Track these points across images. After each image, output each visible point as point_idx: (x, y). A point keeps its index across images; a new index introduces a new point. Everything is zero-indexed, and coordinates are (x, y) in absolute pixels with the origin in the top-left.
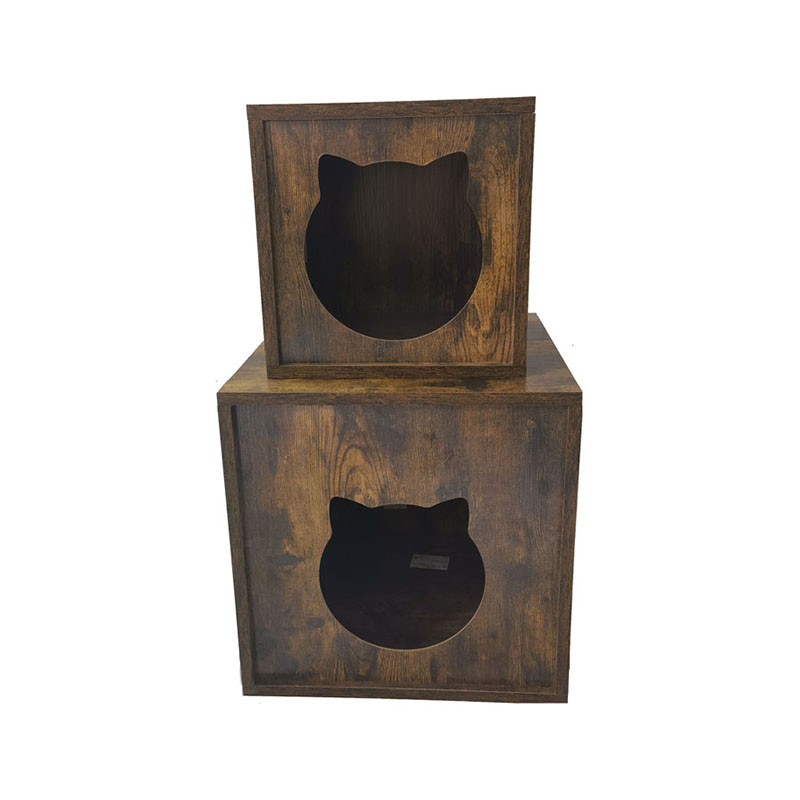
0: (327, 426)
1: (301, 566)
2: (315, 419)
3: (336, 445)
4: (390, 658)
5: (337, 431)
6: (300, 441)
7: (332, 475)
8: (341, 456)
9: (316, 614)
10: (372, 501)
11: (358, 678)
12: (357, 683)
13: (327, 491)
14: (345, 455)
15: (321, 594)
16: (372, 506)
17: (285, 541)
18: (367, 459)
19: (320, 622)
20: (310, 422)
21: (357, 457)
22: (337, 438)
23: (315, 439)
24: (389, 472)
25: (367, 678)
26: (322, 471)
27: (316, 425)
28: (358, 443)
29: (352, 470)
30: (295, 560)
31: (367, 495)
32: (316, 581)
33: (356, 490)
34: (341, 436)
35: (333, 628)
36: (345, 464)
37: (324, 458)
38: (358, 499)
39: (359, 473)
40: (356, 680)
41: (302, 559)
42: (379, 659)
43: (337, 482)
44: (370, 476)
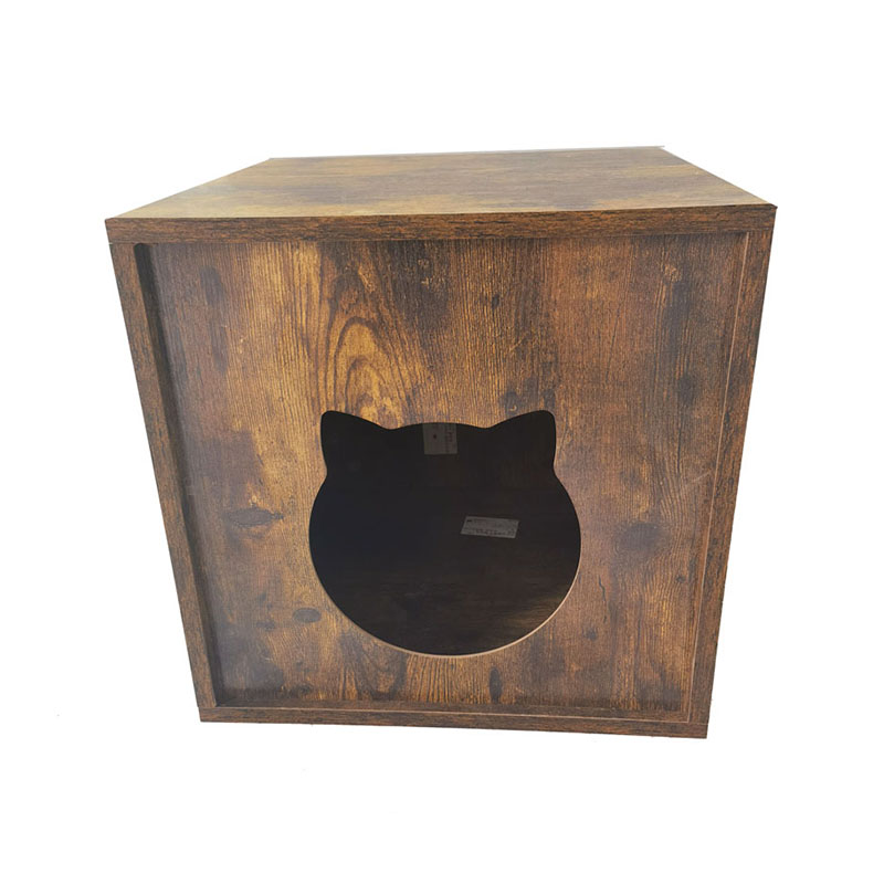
0: (309, 285)
1: (279, 527)
2: (287, 270)
3: (325, 318)
4: (427, 669)
5: (326, 293)
6: (263, 313)
7: (322, 375)
8: (335, 339)
9: (307, 603)
10: (391, 417)
11: (377, 697)
12: (376, 703)
13: (314, 402)
14: (341, 338)
15: (313, 571)
16: (393, 427)
17: (249, 486)
18: (381, 346)
19: (314, 615)
20: (277, 278)
21: (363, 342)
22: (326, 307)
23: (289, 308)
24: (418, 366)
25: (391, 696)
26: (305, 365)
27: (290, 283)
28: (363, 315)
29: (356, 364)
30: (267, 518)
31: (383, 408)
32: (304, 552)
33: (363, 399)
34: (334, 302)
35: (335, 624)
36: (344, 348)
37: (306, 341)
38: (368, 413)
39: (367, 368)
40: (376, 699)
41: (279, 516)
42: (410, 670)
43: (330, 383)
44: (387, 374)
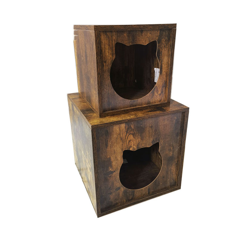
0: (123, 130)
1: (114, 173)
2: (120, 128)
3: (125, 134)
4: (138, 192)
5: (126, 130)
6: (115, 136)
7: (124, 144)
8: (127, 138)
9: (118, 186)
10: (135, 149)
11: (129, 200)
12: (129, 202)
13: (122, 149)
14: (128, 137)
15: (119, 180)
17: (110, 167)
18: (134, 137)
19: (119, 188)
20: (118, 129)
21: (131, 137)
22: (126, 133)
23: (119, 134)
24: (140, 139)
25: (132, 199)
26: (121, 143)
27: (120, 130)
28: (131, 133)
30: (112, 172)
31: (133, 147)
32: (118, 177)
33: (131, 147)
35: (123, 188)
36: (128, 139)
37: (122, 139)
38: (131, 149)
39: (131, 141)
41: (114, 171)
42: (135, 193)
43: (125, 146)
44: (134, 142)
